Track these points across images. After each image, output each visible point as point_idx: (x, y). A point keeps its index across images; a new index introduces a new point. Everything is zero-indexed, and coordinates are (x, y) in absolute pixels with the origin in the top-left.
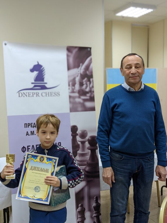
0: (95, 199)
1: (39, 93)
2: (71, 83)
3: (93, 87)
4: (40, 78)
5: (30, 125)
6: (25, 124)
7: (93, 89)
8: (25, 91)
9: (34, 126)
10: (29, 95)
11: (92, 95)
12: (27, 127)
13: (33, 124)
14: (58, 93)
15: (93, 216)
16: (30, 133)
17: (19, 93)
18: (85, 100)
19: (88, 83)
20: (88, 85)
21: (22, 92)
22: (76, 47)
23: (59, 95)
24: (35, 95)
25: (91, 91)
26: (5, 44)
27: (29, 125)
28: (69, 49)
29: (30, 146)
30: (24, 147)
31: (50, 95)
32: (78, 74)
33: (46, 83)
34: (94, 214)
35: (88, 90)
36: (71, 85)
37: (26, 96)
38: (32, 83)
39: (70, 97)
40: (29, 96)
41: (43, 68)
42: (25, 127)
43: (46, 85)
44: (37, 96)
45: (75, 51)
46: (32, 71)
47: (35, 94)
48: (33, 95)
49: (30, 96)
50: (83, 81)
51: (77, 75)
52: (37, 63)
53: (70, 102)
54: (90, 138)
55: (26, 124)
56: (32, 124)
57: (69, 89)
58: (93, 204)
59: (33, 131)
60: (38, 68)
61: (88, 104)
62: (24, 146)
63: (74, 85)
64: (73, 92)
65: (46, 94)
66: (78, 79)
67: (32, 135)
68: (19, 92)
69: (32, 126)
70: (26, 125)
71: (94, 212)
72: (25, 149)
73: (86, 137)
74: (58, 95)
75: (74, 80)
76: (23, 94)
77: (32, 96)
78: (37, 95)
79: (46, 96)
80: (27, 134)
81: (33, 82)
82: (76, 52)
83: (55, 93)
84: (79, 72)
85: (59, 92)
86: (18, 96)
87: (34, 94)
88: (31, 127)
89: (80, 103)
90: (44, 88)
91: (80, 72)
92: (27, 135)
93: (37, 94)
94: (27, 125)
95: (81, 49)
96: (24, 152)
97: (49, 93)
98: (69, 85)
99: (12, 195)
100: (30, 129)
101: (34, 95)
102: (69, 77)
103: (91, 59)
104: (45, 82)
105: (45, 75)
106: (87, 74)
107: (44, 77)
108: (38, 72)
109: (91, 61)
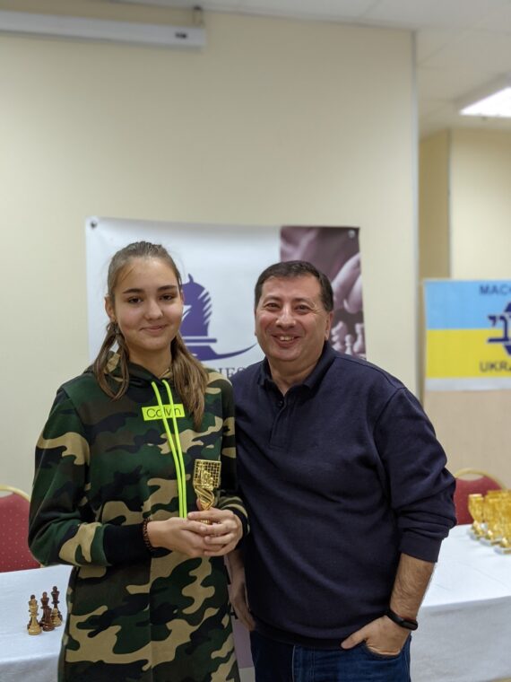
4: (196, 323)
19: (348, 338)
20: (348, 344)
22: (309, 229)
26: (93, 225)
28: (289, 235)
33: (214, 341)
41: (207, 294)
43: (217, 348)
45: (306, 240)
52: (187, 281)
82: (311, 243)
90: (206, 354)
95: (327, 233)
103: (358, 264)
104: (210, 336)
105: (210, 314)
106: (344, 310)
107: (207, 321)
108: (188, 307)
109: (357, 270)
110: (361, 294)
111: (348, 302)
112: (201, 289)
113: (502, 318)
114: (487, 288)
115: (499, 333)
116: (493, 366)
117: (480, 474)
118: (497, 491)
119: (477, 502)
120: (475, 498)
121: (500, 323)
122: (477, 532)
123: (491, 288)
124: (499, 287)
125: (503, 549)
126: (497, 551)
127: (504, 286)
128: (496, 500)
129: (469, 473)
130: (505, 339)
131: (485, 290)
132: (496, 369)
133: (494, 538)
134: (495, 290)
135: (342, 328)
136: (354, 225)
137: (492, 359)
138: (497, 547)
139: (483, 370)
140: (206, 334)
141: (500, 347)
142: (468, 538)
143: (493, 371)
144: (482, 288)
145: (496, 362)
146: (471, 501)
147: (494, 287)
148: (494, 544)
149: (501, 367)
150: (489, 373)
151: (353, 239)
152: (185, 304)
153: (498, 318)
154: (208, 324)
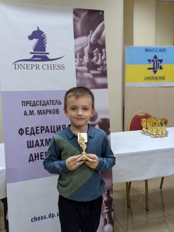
0: (106, 192)
1: (40, 65)
2: (78, 54)
3: (105, 59)
4: (41, 46)
5: (28, 103)
6: (22, 102)
7: (106, 62)
8: (22, 63)
9: (34, 104)
11: (104, 70)
12: (25, 106)
13: (32, 102)
14: (63, 66)
15: (104, 212)
16: (28, 113)
17: (15, 64)
18: (95, 75)
19: (99, 54)
20: (100, 57)
21: (19, 63)
22: (85, 10)
23: (64, 68)
25: (103, 65)
27: (27, 103)
28: (76, 12)
29: (28, 128)
30: (21, 129)
31: (52, 68)
32: (88, 43)
33: (48, 54)
34: (105, 210)
35: (99, 63)
36: (78, 57)
37: (24, 68)
38: (31, 53)
39: (77, 71)
40: (27, 69)
41: (45, 35)
42: (23, 106)
43: (49, 56)
44: (37, 68)
45: (83, 15)
46: (31, 38)
48: (32, 67)
49: (28, 68)
50: (93, 52)
51: (86, 44)
52: (37, 29)
53: (77, 77)
54: (100, 121)
55: (24, 102)
56: (31, 102)
57: (76, 61)
58: (104, 198)
59: (33, 111)
60: (38, 35)
61: (99, 80)
62: (21, 128)
63: (82, 56)
64: (81, 65)
65: (48, 67)
66: (86, 49)
67: (32, 115)
68: (15, 63)
69: (31, 104)
70: (23, 103)
71: (105, 207)
72: (22, 131)
73: (96, 119)
74: (63, 68)
76: (20, 65)
77: (31, 68)
78: (37, 67)
79: (48, 69)
80: (25, 114)
82: (85, 16)
83: (59, 66)
84: (89, 41)
85: (64, 65)
86: (14, 68)
87: (33, 66)
88: (30, 105)
89: (89, 78)
91: (90, 40)
92: (25, 115)
93: (37, 66)
94: (25, 103)
96: (21, 134)
97: (51, 65)
98: (76, 57)
99: (7, 184)
100: (28, 108)
101: (33, 68)
102: (75, 46)
103: (103, 25)
104: (47, 52)
105: (46, 43)
106: (98, 43)
107: (45, 45)
108: (38, 40)
109: (103, 28)
110: (104, 37)
111: (100, 40)
112: (43, 33)
113: (153, 61)
114: (148, 49)
115: (152, 66)
116: (149, 78)
117: (145, 113)
119: (144, 121)
120: (144, 120)
121: (152, 63)
122: (144, 132)
123: (149, 50)
124: (152, 49)
125: (154, 136)
126: (152, 137)
127: (154, 49)
129: (141, 113)
130: (154, 68)
131: (147, 50)
132: (150, 79)
133: (150, 133)
134: (150, 50)
135: (97, 50)
137: (149, 76)
138: (152, 135)
139: (145, 80)
140: (45, 51)
141: (152, 71)
142: (141, 134)
143: (149, 79)
144: (146, 49)
145: (150, 77)
146: (142, 121)
147: (150, 49)
148: (150, 135)
149: (152, 78)
150: (147, 80)
151: (101, 15)
152: (36, 38)
153: (151, 61)
154: (45, 47)
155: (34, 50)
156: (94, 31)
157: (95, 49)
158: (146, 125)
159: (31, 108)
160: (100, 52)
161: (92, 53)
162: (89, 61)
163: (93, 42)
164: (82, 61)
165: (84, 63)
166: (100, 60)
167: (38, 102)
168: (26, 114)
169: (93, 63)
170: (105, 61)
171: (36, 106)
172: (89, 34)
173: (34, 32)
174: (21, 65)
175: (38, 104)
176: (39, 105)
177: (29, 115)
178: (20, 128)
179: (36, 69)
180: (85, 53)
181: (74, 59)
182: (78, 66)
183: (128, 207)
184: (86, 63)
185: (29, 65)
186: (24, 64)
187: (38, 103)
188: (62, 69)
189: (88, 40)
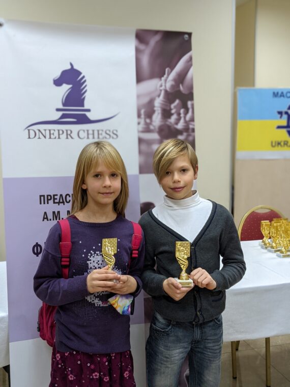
1: (73, 131)
2: (142, 112)
3: (192, 120)
4: (75, 98)
5: (50, 199)
6: (41, 196)
7: (194, 125)
8: (42, 127)
9: (61, 201)
10: (50, 134)
11: (191, 138)
12: (44, 203)
13: (58, 197)
14: (115, 132)
16: (50, 216)
17: (29, 130)
19: (182, 111)
20: (182, 115)
21: (36, 128)
22: (157, 32)
23: (117, 135)
24: (63, 136)
25: (189, 130)
26: (1, 25)
27: (49, 197)
28: (142, 36)
30: (37, 245)
31: (96, 136)
32: (161, 90)
33: (89, 110)
35: (180, 126)
36: (143, 116)
37: (45, 137)
38: (58, 110)
39: (141, 141)
40: (50, 138)
41: (84, 77)
42: (41, 203)
43: (90, 116)
44: (69, 137)
45: (154, 40)
46: (58, 82)
47: (63, 132)
48: (59, 134)
49: (52, 136)
50: (170, 107)
51: (157, 93)
52: (69, 67)
53: (140, 152)
55: (44, 196)
56: (56, 197)
57: (139, 123)
59: (59, 212)
60: (71, 77)
62: (37, 243)
63: (150, 114)
64: (147, 130)
65: (88, 134)
66: (158, 103)
67: (56, 219)
68: (29, 128)
69: (56, 201)
70: (42, 198)
72: (39, 248)
74: (115, 136)
75: (151, 103)
76: (37, 132)
77: (57, 137)
78: (69, 135)
79: (88, 138)
80: (44, 218)
81: (61, 107)
82: (157, 42)
83: (108, 132)
84: (163, 87)
85: (117, 131)
86: (28, 137)
87: (61, 132)
88: (54, 203)
90: (83, 120)
91: (165, 86)
92: (46, 220)
93: (69, 132)
94: (45, 199)
95: (169, 35)
96: (37, 254)
97: (93, 131)
98: (139, 116)
99: (10, 344)
100: (51, 207)
101: (61, 136)
102: (138, 97)
103: (191, 59)
104: (86, 107)
105: (86, 91)
106: (179, 91)
107: (83, 96)
108: (70, 86)
109: (190, 63)
110: (192, 79)
111: (182, 85)
112: (79, 73)
113: (286, 113)
114: (278, 93)
115: (284, 123)
116: (279, 144)
117: (269, 209)
118: (279, 219)
119: (266, 225)
120: (265, 223)
121: (285, 117)
122: (265, 244)
123: (280, 94)
124: (285, 92)
125: (282, 254)
126: (278, 256)
127: (288, 92)
128: (279, 224)
129: (262, 208)
130: (288, 126)
131: (275, 95)
132: (281, 146)
133: (277, 248)
134: (282, 95)
135: (178, 104)
136: (188, 31)
137: (279, 140)
138: (278, 253)
139: (273, 146)
140: (83, 106)
141: (284, 132)
142: (260, 247)
143: (279, 146)
144: (274, 93)
145: (281, 142)
146: (263, 225)
147: (282, 93)
148: (276, 251)
149: (284, 144)
150: (276, 148)
151: (187, 41)
152: (68, 83)
153: (283, 113)
154: (84, 98)
155: (64, 105)
156: (172, 68)
157: (173, 102)
158: (269, 233)
159: (56, 208)
160: (183, 108)
161: (168, 108)
162: (162, 123)
163: (170, 89)
164: (151, 123)
165: (154, 126)
166: (182, 121)
167: (68, 196)
168: (47, 218)
169: (169, 127)
170: (192, 123)
171: (65, 203)
172: (164, 74)
173: (64, 73)
174: (39, 131)
175: (68, 201)
176: (70, 201)
177: (52, 219)
178: (35, 244)
179: (67, 138)
180: (155, 109)
181: (136, 120)
182: (143, 132)
183: (235, 378)
184: (157, 127)
185: (54, 130)
186: (45, 130)
187: (68, 199)
188: (113, 138)
189: (161, 86)
